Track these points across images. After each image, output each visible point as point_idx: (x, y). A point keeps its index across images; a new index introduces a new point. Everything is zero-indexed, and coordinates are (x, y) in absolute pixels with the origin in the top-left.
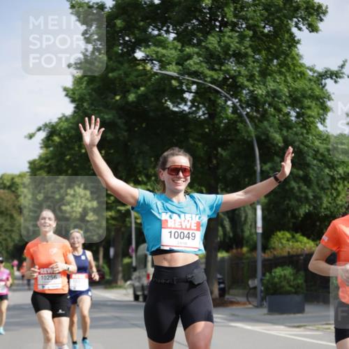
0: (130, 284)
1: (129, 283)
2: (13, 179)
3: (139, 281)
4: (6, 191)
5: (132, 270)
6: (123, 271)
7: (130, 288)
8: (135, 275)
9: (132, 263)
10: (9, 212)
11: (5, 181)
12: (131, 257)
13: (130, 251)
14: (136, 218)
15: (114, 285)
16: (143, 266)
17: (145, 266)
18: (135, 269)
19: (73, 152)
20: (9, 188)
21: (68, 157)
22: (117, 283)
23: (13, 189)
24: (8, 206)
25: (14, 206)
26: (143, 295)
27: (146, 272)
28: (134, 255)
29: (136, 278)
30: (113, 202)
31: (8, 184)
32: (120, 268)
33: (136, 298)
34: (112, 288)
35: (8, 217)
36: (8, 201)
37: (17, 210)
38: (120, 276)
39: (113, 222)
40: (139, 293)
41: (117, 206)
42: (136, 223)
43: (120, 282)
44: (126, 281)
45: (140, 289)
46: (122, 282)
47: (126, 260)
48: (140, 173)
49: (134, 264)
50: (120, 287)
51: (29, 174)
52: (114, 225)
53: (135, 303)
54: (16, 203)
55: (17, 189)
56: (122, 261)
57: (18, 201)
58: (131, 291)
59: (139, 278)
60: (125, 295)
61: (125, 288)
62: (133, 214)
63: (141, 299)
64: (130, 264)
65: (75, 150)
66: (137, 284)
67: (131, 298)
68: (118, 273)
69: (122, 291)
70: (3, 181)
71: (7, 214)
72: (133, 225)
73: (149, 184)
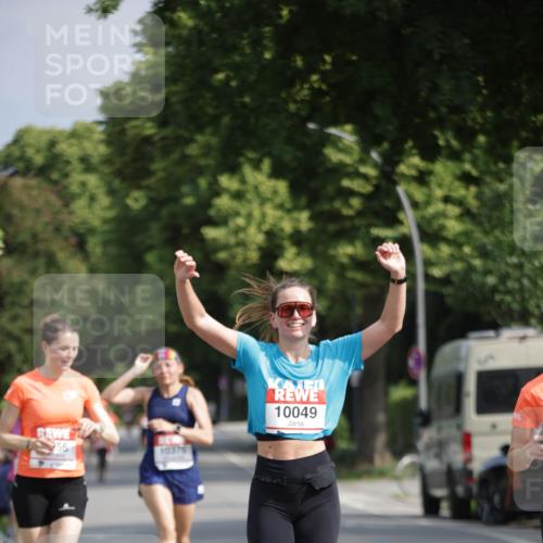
0: (413, 464)
1: (407, 460)
2: (52, 144)
3: (438, 456)
4: (33, 182)
5: (418, 420)
6: (390, 424)
7: (413, 475)
8: (427, 436)
9: (416, 399)
10: (41, 247)
11: (30, 152)
12: (413, 383)
13: (411, 363)
14: (428, 263)
15: (364, 467)
16: (450, 409)
17: (458, 409)
18: (426, 419)
19: (237, 58)
20: (43, 171)
21: (221, 76)
22: (370, 460)
23: (55, 176)
24: (39, 228)
25: (57, 230)
26: (453, 497)
27: (459, 427)
28: (422, 376)
29: (428, 447)
30: (360, 214)
31: (39, 160)
32: (381, 418)
33: (431, 506)
34: (359, 476)
35: (41, 262)
36: (38, 211)
37: (66, 238)
38: (381, 440)
39: (358, 276)
40: (439, 492)
41: (369, 226)
42: (428, 278)
43: (382, 459)
44: (398, 455)
45: (443, 479)
46: (388, 457)
47: (399, 393)
48: (441, 123)
49: (423, 404)
50: (382, 474)
51: (101, 128)
52: (362, 285)
53: (427, 522)
54: (64, 216)
55: (66, 175)
56: (386, 394)
57: (71, 213)
58: (414, 487)
59: (440, 447)
60: (396, 497)
61: (397, 478)
62: (421, 249)
63: (445, 509)
64: (410, 405)
65: (243, 55)
66: (433, 464)
67: (415, 506)
68: (374, 431)
69: (387, 487)
70: (24, 152)
71: (36, 254)
72: (421, 286)
73: (467, 156)
